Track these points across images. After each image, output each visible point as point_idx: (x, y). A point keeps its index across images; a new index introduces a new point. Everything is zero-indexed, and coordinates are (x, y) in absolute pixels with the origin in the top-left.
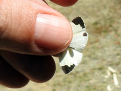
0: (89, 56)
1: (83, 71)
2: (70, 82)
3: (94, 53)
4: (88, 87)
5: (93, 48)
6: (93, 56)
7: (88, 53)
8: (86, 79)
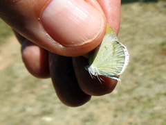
0: (155, 80)
1: (147, 95)
2: (133, 108)
3: (160, 76)
4: (152, 114)
5: (159, 70)
6: (159, 80)
7: (154, 76)
8: (151, 105)
